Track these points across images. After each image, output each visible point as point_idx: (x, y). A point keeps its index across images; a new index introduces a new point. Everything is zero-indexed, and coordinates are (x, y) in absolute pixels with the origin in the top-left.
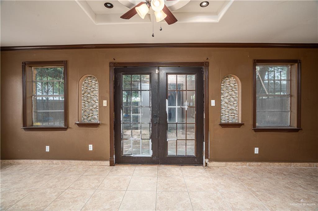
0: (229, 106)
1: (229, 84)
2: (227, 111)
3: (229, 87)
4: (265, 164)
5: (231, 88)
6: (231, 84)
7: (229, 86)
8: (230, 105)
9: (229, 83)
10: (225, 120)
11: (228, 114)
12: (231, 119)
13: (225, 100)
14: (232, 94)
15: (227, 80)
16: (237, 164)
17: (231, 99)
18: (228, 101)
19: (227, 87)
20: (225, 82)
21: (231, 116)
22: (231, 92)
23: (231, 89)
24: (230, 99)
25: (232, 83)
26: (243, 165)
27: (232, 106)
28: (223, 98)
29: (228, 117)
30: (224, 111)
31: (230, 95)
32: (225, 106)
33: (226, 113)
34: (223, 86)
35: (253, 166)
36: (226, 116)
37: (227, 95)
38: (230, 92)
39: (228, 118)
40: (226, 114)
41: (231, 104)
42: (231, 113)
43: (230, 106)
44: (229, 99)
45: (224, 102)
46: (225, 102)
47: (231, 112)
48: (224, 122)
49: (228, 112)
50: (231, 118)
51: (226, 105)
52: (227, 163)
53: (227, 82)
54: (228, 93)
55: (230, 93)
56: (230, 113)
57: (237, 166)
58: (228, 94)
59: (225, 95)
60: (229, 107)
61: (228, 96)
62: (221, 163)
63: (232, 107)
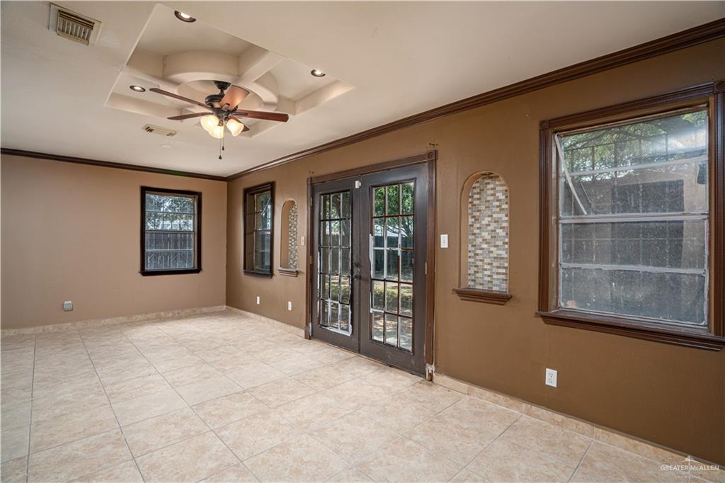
0: (492, 249)
1: (492, 195)
2: (487, 261)
3: (493, 201)
4: (577, 425)
5: (498, 203)
6: (498, 194)
7: (492, 198)
8: (495, 246)
9: (492, 192)
10: (482, 284)
11: (489, 270)
12: (498, 282)
13: (483, 234)
14: (501, 218)
15: (488, 183)
16: (496, 399)
17: (497, 231)
18: (490, 237)
19: (489, 201)
20: (483, 190)
21: (498, 273)
22: (497, 213)
23: (498, 207)
24: (494, 231)
25: (500, 191)
26: (511, 406)
27: (500, 250)
28: (478, 228)
29: (489, 276)
30: (481, 260)
31: (495, 222)
32: (483, 249)
33: (486, 267)
34: (478, 199)
35: (538, 417)
36: (486, 273)
37: (487, 223)
38: (494, 213)
39: (489, 279)
40: (486, 270)
41: (498, 243)
42: (498, 267)
43: (495, 249)
44: (492, 231)
45: (481, 240)
46: (483, 240)
47: (498, 265)
48: (481, 287)
49: (489, 264)
50: (497, 279)
51: (485, 246)
52: (472, 387)
53: (488, 189)
54: (489, 216)
55: (494, 216)
56: (494, 267)
57: (496, 402)
58: (490, 219)
59: (483, 222)
60: (492, 252)
61: (489, 225)
62: (460, 383)
63: (500, 252)
